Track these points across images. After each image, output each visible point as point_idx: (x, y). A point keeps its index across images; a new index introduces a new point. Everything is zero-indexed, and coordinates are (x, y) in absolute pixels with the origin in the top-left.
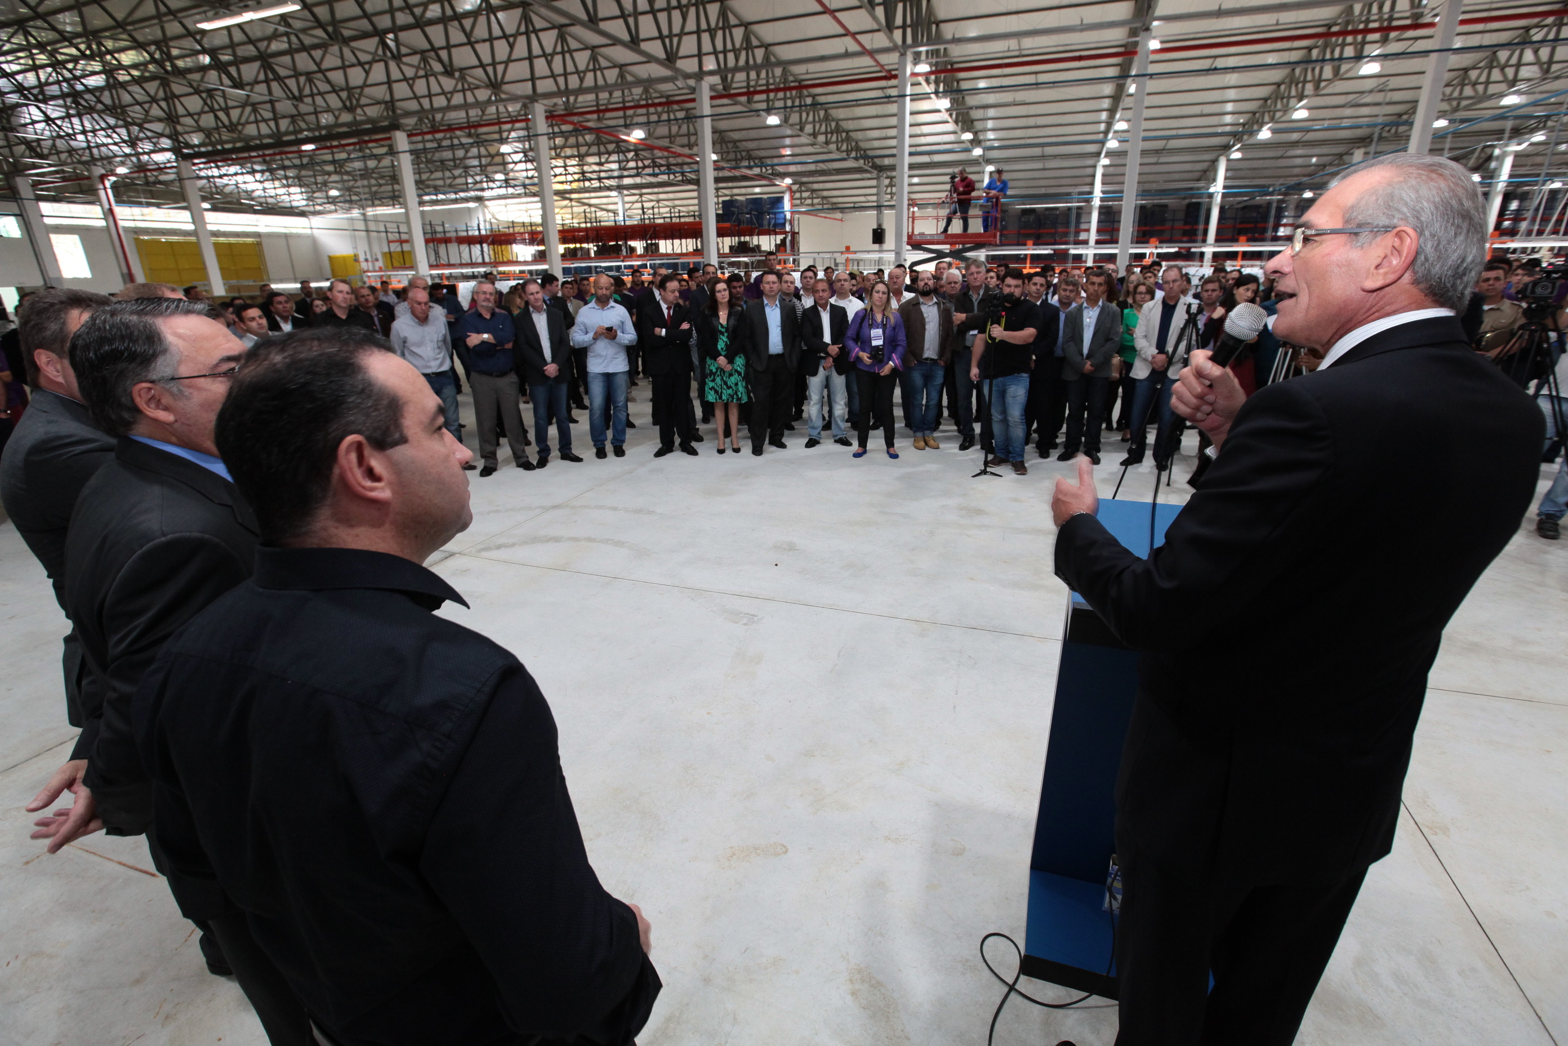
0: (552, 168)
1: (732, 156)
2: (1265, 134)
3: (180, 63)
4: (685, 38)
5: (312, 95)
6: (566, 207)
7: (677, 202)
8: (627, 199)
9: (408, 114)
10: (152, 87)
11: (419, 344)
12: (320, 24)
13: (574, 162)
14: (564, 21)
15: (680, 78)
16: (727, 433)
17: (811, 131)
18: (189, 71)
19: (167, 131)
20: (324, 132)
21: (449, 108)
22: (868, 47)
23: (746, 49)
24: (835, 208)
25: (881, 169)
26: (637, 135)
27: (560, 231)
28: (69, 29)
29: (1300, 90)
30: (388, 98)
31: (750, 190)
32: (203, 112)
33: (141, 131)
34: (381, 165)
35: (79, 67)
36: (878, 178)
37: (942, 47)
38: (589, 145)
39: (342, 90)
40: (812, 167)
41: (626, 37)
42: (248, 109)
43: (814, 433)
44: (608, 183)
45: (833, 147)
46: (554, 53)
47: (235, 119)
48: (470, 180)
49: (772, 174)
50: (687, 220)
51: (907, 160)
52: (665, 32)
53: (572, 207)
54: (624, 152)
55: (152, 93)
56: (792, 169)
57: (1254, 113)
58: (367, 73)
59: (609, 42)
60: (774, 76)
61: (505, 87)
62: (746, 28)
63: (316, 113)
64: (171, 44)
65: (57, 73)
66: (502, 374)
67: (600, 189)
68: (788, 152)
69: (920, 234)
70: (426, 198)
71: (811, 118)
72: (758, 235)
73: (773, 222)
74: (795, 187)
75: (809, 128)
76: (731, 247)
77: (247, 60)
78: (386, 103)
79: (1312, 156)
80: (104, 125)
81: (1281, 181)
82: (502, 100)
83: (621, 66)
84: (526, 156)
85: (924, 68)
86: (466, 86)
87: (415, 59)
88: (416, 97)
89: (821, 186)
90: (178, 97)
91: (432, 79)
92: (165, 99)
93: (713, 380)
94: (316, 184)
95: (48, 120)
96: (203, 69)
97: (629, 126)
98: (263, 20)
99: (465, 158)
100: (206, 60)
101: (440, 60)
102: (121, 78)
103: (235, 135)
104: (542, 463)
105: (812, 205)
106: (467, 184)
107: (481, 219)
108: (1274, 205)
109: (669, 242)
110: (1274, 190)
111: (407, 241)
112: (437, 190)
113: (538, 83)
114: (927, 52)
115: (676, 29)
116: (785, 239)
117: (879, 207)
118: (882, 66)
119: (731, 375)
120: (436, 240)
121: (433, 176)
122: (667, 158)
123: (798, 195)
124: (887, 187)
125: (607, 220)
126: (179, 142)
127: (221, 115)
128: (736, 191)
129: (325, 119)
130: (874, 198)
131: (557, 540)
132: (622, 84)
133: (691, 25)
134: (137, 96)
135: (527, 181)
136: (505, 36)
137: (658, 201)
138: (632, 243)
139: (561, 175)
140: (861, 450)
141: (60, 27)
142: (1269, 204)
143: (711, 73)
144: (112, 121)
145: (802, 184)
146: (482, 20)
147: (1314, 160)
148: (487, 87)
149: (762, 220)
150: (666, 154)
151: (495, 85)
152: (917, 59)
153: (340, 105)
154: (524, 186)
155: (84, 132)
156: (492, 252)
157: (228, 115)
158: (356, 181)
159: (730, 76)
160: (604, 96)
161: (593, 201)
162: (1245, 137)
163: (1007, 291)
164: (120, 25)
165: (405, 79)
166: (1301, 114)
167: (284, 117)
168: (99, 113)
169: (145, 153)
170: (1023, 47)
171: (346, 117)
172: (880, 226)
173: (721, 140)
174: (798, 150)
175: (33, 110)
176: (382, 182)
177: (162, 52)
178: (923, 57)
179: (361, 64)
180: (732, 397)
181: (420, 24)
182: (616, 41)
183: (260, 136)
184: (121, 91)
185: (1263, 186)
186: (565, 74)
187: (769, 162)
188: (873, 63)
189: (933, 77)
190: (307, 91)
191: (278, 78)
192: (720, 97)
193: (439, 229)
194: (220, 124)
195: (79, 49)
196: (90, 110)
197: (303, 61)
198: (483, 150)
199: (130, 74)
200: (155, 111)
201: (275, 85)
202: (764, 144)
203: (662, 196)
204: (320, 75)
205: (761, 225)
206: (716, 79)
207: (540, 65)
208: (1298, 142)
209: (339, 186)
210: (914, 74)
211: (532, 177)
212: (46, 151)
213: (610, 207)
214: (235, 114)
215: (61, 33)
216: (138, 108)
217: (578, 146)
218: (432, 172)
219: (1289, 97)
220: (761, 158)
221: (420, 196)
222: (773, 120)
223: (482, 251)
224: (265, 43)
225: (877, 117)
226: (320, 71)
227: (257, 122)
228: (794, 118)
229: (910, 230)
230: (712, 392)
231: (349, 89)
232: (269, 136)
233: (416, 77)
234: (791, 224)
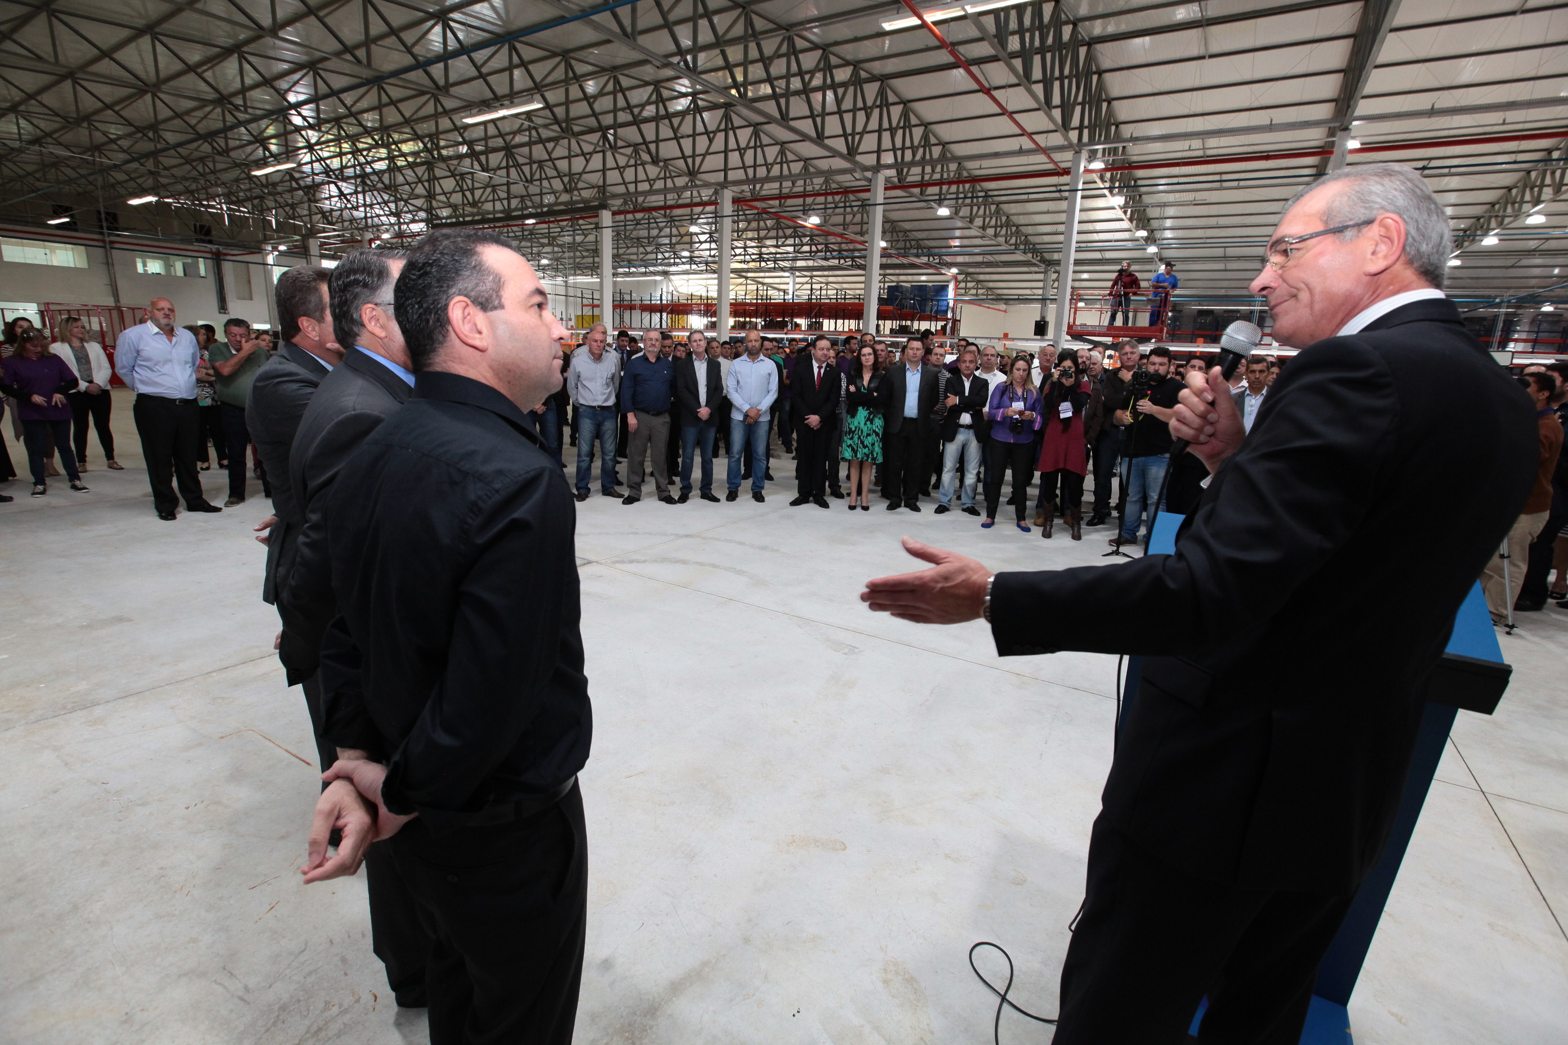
0: (733, 249)
1: (901, 245)
2: (1490, 241)
3: (444, 152)
4: (866, 136)
5: (541, 180)
6: (741, 284)
7: (845, 286)
8: (798, 280)
9: (615, 196)
10: (420, 170)
11: (591, 380)
12: (556, 121)
13: (754, 244)
14: (760, 119)
15: (858, 170)
16: (859, 492)
17: (981, 224)
18: (450, 158)
19: (425, 207)
20: (545, 209)
21: (651, 192)
22: (1043, 145)
23: (924, 147)
24: (999, 299)
25: (1050, 263)
26: (814, 220)
27: (731, 304)
28: (369, 125)
29: (1536, 194)
30: (601, 183)
31: (916, 278)
32: (454, 191)
33: (405, 205)
34: (587, 240)
35: (371, 154)
36: (1045, 272)
37: (1120, 145)
38: (769, 230)
39: (565, 175)
40: (979, 259)
41: (813, 134)
42: (489, 190)
43: (944, 500)
44: (782, 264)
45: (1002, 240)
46: (748, 147)
47: (477, 197)
48: (660, 256)
49: (939, 263)
50: (852, 301)
51: (1073, 256)
52: (849, 130)
53: (746, 284)
54: (799, 237)
55: (420, 175)
56: (960, 259)
57: (1478, 218)
58: (587, 161)
59: (798, 138)
60: (948, 170)
61: (700, 176)
62: (926, 127)
63: (541, 194)
64: (441, 136)
65: (355, 159)
66: (658, 414)
67: (774, 269)
68: (957, 243)
69: (1081, 325)
70: (621, 270)
71: (981, 212)
72: (919, 320)
73: (935, 308)
74: (960, 277)
75: (979, 222)
76: (892, 330)
77: (495, 150)
78: (599, 187)
79: (1555, 266)
80: (380, 200)
81: (1512, 292)
82: (696, 186)
83: (806, 160)
84: (711, 237)
85: (1098, 165)
86: (668, 175)
87: (629, 151)
88: (625, 183)
89: (987, 277)
90: (438, 179)
91: (640, 168)
92: (428, 181)
93: (852, 438)
94: (532, 254)
95: (342, 194)
96: (460, 157)
97: (806, 211)
98: (513, 116)
99: (658, 237)
100: (464, 149)
101: (649, 152)
102: (399, 163)
103: (475, 210)
104: (683, 499)
105: (977, 295)
106: (657, 259)
107: (664, 290)
108: (1502, 318)
109: (832, 322)
110: (1502, 302)
111: (598, 306)
112: (630, 264)
113: (730, 173)
114: (1104, 150)
115: (859, 128)
116: (946, 325)
117: (1044, 300)
118: (1055, 163)
119: (868, 435)
120: (622, 306)
121: (629, 251)
122: (840, 243)
123: (963, 285)
124: (1054, 281)
125: (776, 297)
126: (432, 215)
127: (468, 194)
128: (902, 278)
129: (549, 199)
130: (1040, 292)
131: (684, 562)
132: (805, 174)
133: (874, 125)
134: (408, 178)
135: (710, 259)
136: (707, 133)
137: (827, 284)
138: (798, 321)
139: (740, 255)
140: (989, 521)
141: (364, 123)
142: (1496, 317)
143: (888, 167)
144: (386, 197)
145: (967, 274)
146: (689, 118)
147: (1556, 271)
148: (685, 175)
149: (925, 305)
150: (839, 240)
151: (692, 173)
152: (1092, 156)
153: (561, 187)
154: (707, 263)
155: (365, 205)
156: (669, 321)
157: (473, 194)
158: (564, 252)
159: (905, 170)
160: (787, 184)
161: (767, 281)
162: (1466, 244)
163: (1151, 369)
164: (407, 122)
165: (618, 168)
166: (1536, 219)
167: (516, 197)
168: (378, 190)
169: (405, 223)
170: (1207, 146)
171: (565, 198)
172: (1043, 318)
173: (891, 228)
174: (966, 242)
175: (333, 187)
176: (585, 254)
177: (433, 143)
178: (1100, 154)
179: (583, 154)
180: (868, 456)
181: (637, 122)
182: (805, 137)
183: (494, 212)
184: (398, 174)
185: (1489, 297)
186: (755, 166)
187: (937, 250)
188: (1047, 161)
189: (1108, 175)
190: (537, 176)
191: (518, 166)
192: (895, 188)
193: (627, 297)
194: (466, 202)
195: (374, 139)
196: (373, 188)
197: (539, 152)
198: (674, 231)
199: (406, 160)
200: (420, 190)
201: (513, 171)
202: (935, 234)
203: (831, 279)
204: (550, 163)
205: (923, 311)
206: (892, 173)
207: (734, 158)
208: (1534, 250)
209: (549, 256)
210: (1087, 171)
211: (714, 256)
212: (334, 220)
213: (782, 287)
214: (478, 193)
215: (365, 127)
216: (407, 187)
217: (758, 230)
218: (628, 248)
219: (1522, 202)
220: (929, 248)
221: (614, 268)
222: (944, 212)
223: (661, 319)
224: (511, 136)
225: (1048, 212)
226: (551, 160)
227: (494, 201)
228: (965, 211)
229: (1071, 321)
230: (849, 450)
231: (570, 175)
232: (501, 212)
233: (627, 166)
234: (953, 311)
